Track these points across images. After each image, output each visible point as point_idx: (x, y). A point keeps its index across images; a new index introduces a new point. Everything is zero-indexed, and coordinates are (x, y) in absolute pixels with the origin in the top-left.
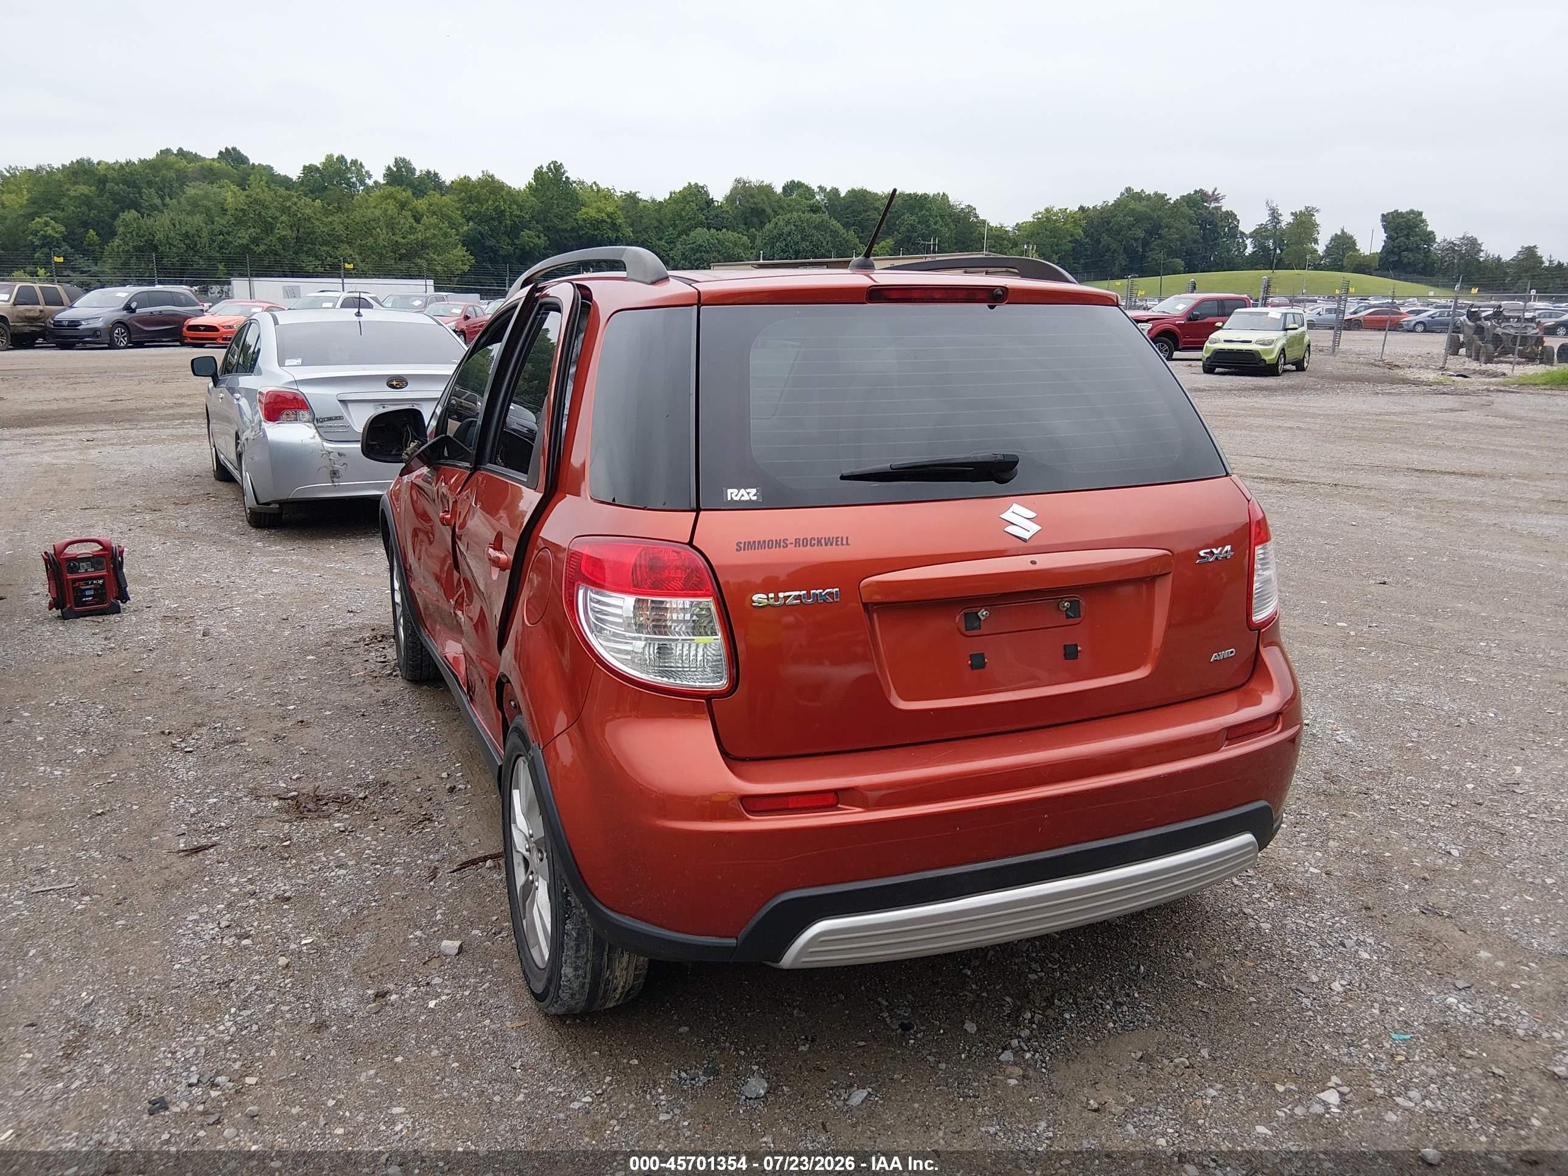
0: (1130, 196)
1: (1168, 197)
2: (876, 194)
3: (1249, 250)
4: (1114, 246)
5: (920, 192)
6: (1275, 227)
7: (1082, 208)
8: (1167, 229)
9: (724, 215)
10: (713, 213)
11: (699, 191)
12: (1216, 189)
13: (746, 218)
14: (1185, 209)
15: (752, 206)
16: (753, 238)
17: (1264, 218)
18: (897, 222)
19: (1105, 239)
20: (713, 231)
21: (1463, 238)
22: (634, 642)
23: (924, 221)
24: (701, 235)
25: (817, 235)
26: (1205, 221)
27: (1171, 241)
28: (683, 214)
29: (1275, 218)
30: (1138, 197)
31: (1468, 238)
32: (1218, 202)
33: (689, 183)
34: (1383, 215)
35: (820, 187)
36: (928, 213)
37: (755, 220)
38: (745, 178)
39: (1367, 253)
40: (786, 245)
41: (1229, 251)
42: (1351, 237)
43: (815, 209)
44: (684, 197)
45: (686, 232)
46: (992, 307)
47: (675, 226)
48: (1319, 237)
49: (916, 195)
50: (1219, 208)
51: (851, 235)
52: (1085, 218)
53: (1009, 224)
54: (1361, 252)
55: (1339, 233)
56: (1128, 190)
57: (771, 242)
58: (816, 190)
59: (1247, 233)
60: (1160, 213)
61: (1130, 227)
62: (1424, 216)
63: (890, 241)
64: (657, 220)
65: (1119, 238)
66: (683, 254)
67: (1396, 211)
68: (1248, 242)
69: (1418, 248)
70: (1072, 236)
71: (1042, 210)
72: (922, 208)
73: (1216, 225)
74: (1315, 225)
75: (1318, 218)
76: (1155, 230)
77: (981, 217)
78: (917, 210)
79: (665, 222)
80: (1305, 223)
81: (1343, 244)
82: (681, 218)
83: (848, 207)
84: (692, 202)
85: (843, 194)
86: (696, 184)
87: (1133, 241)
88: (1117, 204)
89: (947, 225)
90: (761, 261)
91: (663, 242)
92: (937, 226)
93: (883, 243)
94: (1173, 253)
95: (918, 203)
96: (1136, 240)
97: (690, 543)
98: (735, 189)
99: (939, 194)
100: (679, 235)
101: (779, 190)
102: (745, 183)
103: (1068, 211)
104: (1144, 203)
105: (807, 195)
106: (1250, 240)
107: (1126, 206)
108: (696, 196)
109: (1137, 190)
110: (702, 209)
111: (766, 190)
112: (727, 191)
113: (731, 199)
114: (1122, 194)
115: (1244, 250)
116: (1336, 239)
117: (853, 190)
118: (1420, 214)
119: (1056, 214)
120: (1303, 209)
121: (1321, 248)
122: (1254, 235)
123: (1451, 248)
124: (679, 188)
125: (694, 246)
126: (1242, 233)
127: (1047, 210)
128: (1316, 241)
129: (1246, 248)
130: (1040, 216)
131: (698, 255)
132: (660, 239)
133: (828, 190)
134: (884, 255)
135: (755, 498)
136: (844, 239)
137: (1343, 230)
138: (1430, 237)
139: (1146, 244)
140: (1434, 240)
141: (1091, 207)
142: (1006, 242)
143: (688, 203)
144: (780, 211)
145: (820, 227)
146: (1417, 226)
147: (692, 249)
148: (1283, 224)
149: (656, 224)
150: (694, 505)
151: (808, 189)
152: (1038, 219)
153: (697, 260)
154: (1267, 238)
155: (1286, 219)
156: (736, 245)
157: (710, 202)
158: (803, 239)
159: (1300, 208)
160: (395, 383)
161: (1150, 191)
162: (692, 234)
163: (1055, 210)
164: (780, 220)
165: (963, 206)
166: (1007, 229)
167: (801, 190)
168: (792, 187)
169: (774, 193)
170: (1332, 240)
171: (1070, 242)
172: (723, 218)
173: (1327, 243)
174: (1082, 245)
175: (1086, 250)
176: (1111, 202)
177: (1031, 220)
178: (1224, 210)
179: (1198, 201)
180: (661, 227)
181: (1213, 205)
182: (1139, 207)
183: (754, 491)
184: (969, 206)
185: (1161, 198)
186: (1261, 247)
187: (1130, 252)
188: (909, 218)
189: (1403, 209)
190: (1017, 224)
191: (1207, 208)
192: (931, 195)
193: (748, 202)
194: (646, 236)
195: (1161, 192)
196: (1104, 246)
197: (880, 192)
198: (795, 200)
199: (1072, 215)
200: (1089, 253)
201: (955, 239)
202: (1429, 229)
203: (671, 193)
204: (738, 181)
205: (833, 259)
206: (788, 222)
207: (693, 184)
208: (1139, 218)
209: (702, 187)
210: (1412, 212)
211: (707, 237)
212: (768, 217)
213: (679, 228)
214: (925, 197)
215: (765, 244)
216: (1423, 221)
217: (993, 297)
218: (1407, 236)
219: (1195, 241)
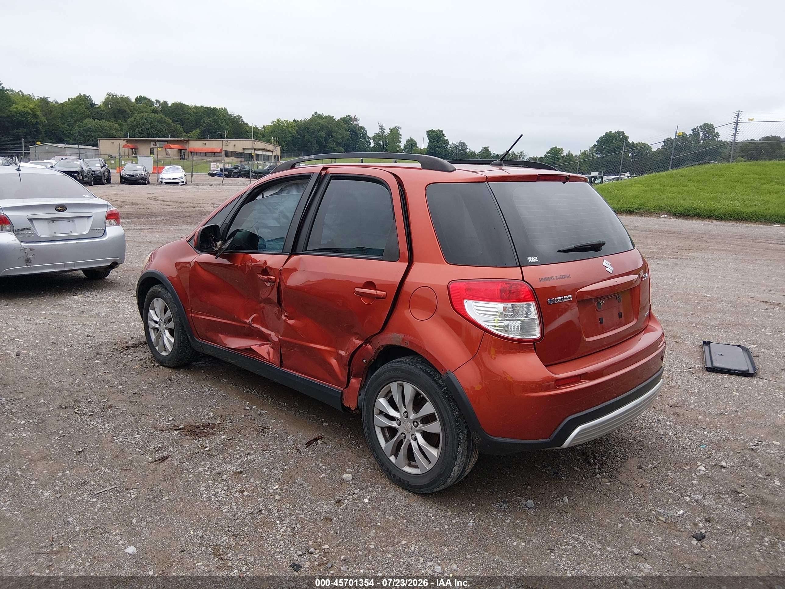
0: (317, 116)
1: (335, 118)
2: (188, 106)
3: (372, 145)
4: (311, 140)
5: (213, 106)
6: (382, 135)
7: (295, 120)
8: (335, 133)
9: (102, 112)
10: (96, 111)
11: (86, 99)
12: (355, 116)
13: (115, 114)
14: (343, 124)
15: (119, 108)
16: (121, 125)
17: (378, 131)
18: (201, 121)
19: (307, 136)
20: (96, 121)
21: (460, 143)
22: (504, 322)
23: (215, 121)
24: (89, 122)
25: (159, 126)
26: (351, 130)
27: (337, 139)
28: (77, 111)
29: (382, 130)
30: (321, 117)
31: (462, 143)
32: (357, 122)
33: (80, 94)
34: (427, 131)
35: (157, 100)
36: (218, 118)
37: (120, 115)
38: (113, 93)
39: (422, 148)
40: (142, 130)
41: (363, 145)
42: (415, 141)
43: (155, 111)
44: (77, 102)
45: (81, 120)
46: (564, 183)
47: (72, 117)
48: (402, 140)
49: (210, 108)
50: (358, 125)
51: (179, 127)
52: (297, 126)
53: (260, 126)
54: (419, 147)
55: (410, 139)
56: (316, 113)
57: (133, 128)
58: (155, 101)
59: (371, 137)
60: (332, 125)
61: (318, 131)
62: (444, 133)
63: (198, 131)
64: (61, 113)
65: (314, 136)
66: (79, 132)
67: (432, 130)
68: (371, 141)
69: (442, 147)
70: (291, 134)
71: (276, 120)
72: (214, 115)
73: (357, 133)
74: (399, 135)
75: (400, 131)
76: (330, 133)
77: (245, 122)
78: (212, 116)
79: (66, 115)
80: (395, 133)
81: (411, 144)
82: (76, 112)
83: (173, 112)
84: (83, 104)
85: (170, 105)
86: (84, 95)
87: (320, 138)
88: (311, 120)
89: (228, 124)
90: (128, 138)
91: (65, 125)
92: (223, 125)
93: (194, 132)
94: (339, 145)
95: (211, 112)
96: (321, 137)
97: (523, 280)
98: (107, 99)
99: (222, 108)
100: (76, 122)
101: (133, 100)
102: (113, 96)
103: (288, 121)
104: (324, 120)
105: (150, 104)
106: (372, 140)
107: (316, 121)
108: (84, 101)
109: (320, 113)
110: (88, 108)
111: (126, 100)
112: (103, 99)
113: (106, 103)
114: (313, 115)
115: (370, 145)
116: (408, 141)
117: (176, 103)
118: (442, 131)
119: (282, 122)
120: (394, 127)
121: (402, 145)
122: (374, 138)
123: (455, 147)
124: (74, 96)
125: (86, 128)
126: (368, 137)
127: (278, 120)
128: (400, 142)
129: (370, 144)
130: (275, 123)
131: (88, 133)
132: (64, 123)
133: (161, 102)
134: (195, 137)
135: (537, 261)
136: (175, 128)
137: (411, 138)
138: (446, 142)
139: (326, 139)
140: (448, 143)
141: (299, 120)
142: (259, 135)
143: (80, 104)
144: (135, 112)
145: (161, 121)
146: (441, 137)
147: (85, 130)
148: (386, 134)
149: (61, 115)
150: (518, 265)
151: (150, 101)
152: (274, 124)
153: (88, 136)
154: (380, 140)
155: (387, 131)
156: (111, 129)
157: (93, 105)
158: (151, 127)
159: (392, 127)
160: (60, 208)
161: (326, 114)
162: (84, 122)
163: (282, 120)
164: (137, 116)
165: (235, 115)
166: (259, 128)
167: (146, 101)
168: (140, 99)
169: (131, 102)
170: (407, 142)
171: (290, 136)
172: (102, 114)
173: (405, 143)
174: (296, 138)
175: (298, 141)
176: (309, 119)
177: (271, 124)
178: (360, 125)
179: (348, 120)
180: (64, 117)
181: (355, 123)
182: (322, 122)
183: (536, 258)
184: (238, 115)
185: (331, 118)
186: (377, 143)
187: (318, 142)
188: (208, 120)
189: (435, 129)
190: (264, 126)
191: (352, 124)
192: (218, 108)
193: (116, 105)
194: (54, 122)
195: (331, 115)
196: (307, 139)
197: (190, 105)
198: (143, 106)
199: (290, 123)
200: (300, 142)
201: (233, 131)
202: (446, 138)
203: (69, 99)
204: (109, 94)
205: (170, 139)
206: (142, 118)
207: (82, 94)
208: (322, 127)
209: (88, 97)
210: (439, 130)
211: (94, 123)
212: (128, 114)
213: (75, 118)
214: (215, 109)
215: (129, 129)
216: (443, 135)
217: (566, 179)
218: (437, 141)
219: (348, 140)
